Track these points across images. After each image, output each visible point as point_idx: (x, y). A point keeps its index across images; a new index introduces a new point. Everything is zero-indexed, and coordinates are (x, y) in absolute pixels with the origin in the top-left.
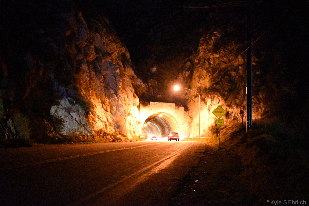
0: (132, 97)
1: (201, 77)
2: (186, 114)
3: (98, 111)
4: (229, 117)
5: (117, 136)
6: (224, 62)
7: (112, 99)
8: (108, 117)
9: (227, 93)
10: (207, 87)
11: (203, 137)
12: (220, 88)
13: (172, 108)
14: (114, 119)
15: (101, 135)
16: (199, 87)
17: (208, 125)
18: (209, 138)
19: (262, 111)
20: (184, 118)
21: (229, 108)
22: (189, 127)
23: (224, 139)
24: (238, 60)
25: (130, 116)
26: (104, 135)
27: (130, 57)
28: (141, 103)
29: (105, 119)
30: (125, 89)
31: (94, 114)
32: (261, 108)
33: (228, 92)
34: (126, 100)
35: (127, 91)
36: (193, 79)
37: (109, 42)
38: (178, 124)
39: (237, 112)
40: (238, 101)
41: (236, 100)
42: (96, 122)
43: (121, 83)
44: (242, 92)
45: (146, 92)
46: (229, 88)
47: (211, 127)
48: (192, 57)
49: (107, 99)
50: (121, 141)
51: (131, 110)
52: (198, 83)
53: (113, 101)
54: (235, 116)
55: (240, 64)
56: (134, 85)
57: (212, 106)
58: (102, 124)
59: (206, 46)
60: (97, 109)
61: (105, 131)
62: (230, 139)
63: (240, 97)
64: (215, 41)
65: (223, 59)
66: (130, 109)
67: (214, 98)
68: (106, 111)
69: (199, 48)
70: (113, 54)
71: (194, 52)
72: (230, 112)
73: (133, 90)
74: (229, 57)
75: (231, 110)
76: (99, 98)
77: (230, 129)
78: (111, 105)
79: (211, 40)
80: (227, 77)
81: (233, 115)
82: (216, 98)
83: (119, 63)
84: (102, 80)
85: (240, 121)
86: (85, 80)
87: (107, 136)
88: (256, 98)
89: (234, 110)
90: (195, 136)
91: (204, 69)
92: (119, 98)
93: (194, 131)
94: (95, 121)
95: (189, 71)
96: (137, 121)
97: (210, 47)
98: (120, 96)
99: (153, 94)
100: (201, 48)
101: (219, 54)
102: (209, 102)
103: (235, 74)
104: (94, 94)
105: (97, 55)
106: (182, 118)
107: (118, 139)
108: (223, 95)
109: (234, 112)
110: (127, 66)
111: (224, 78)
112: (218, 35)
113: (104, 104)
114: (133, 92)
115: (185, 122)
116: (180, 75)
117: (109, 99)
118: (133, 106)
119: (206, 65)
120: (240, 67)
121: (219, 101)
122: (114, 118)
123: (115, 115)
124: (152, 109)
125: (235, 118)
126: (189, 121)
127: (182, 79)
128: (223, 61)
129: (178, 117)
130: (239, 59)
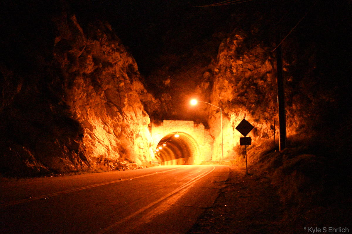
0: (140, 115)
1: (223, 89)
2: (207, 133)
3: (98, 133)
4: (257, 134)
5: (122, 163)
6: (249, 69)
7: (116, 118)
8: (110, 139)
9: (253, 106)
10: (231, 100)
11: (227, 159)
12: (245, 100)
13: (190, 127)
14: (119, 142)
15: (102, 162)
16: (221, 101)
17: (233, 145)
18: (234, 161)
19: (297, 125)
20: (204, 138)
21: (256, 124)
22: (210, 148)
23: (252, 162)
24: (265, 67)
25: (139, 138)
26: (106, 162)
27: (138, 68)
28: (153, 122)
29: (107, 143)
30: (131, 106)
31: (93, 136)
32: (295, 122)
33: (255, 105)
34: (133, 119)
35: (135, 108)
36: (213, 91)
37: (111, 51)
38: (198, 145)
39: (267, 128)
40: (267, 115)
41: (265, 113)
42: (96, 147)
43: (126, 99)
44: (272, 104)
45: (158, 109)
46: (255, 100)
47: (237, 147)
48: (211, 66)
49: (110, 118)
50: (127, 168)
51: (140, 131)
52: (220, 95)
53: (117, 121)
54: (264, 132)
55: (268, 70)
56: (144, 101)
57: (236, 121)
58: (104, 149)
59: (227, 51)
60: (97, 131)
61: (107, 157)
62: (260, 161)
63: (270, 109)
64: (237, 46)
65: (248, 66)
66: (139, 129)
67: (239, 113)
68: (109, 132)
69: (218, 55)
70: (117, 65)
71: (213, 60)
72: (258, 129)
73: (142, 107)
74: (254, 63)
75: (260, 126)
76: (100, 118)
77: (259, 149)
78: (114, 125)
79: (232, 45)
80: (253, 87)
81: (262, 131)
82: (241, 113)
83: (124, 75)
84: (102, 95)
85: (271, 138)
86: (81, 96)
87: (109, 164)
88: (289, 111)
89: (263, 126)
90: (218, 159)
91: (226, 79)
92: (124, 116)
93: (217, 153)
94: (94, 145)
95: (209, 83)
96: (147, 144)
97: (232, 52)
98: (125, 114)
99: (166, 110)
100: (221, 55)
101: (242, 60)
102: (233, 117)
103: (262, 82)
104: (93, 113)
105: (97, 67)
106: (203, 138)
107: (123, 167)
108: (249, 109)
109: (263, 128)
110: (135, 79)
111: (250, 88)
112: (241, 38)
113: (106, 125)
114: (142, 109)
115: (205, 142)
116: (198, 87)
117: (112, 118)
118: (142, 126)
119: (228, 74)
120: (268, 75)
121: (244, 115)
122: (118, 140)
123: (120, 137)
124: (167, 128)
125: (265, 135)
126: (211, 141)
127: (200, 92)
128: (247, 68)
129: (198, 137)
130: (266, 65)
